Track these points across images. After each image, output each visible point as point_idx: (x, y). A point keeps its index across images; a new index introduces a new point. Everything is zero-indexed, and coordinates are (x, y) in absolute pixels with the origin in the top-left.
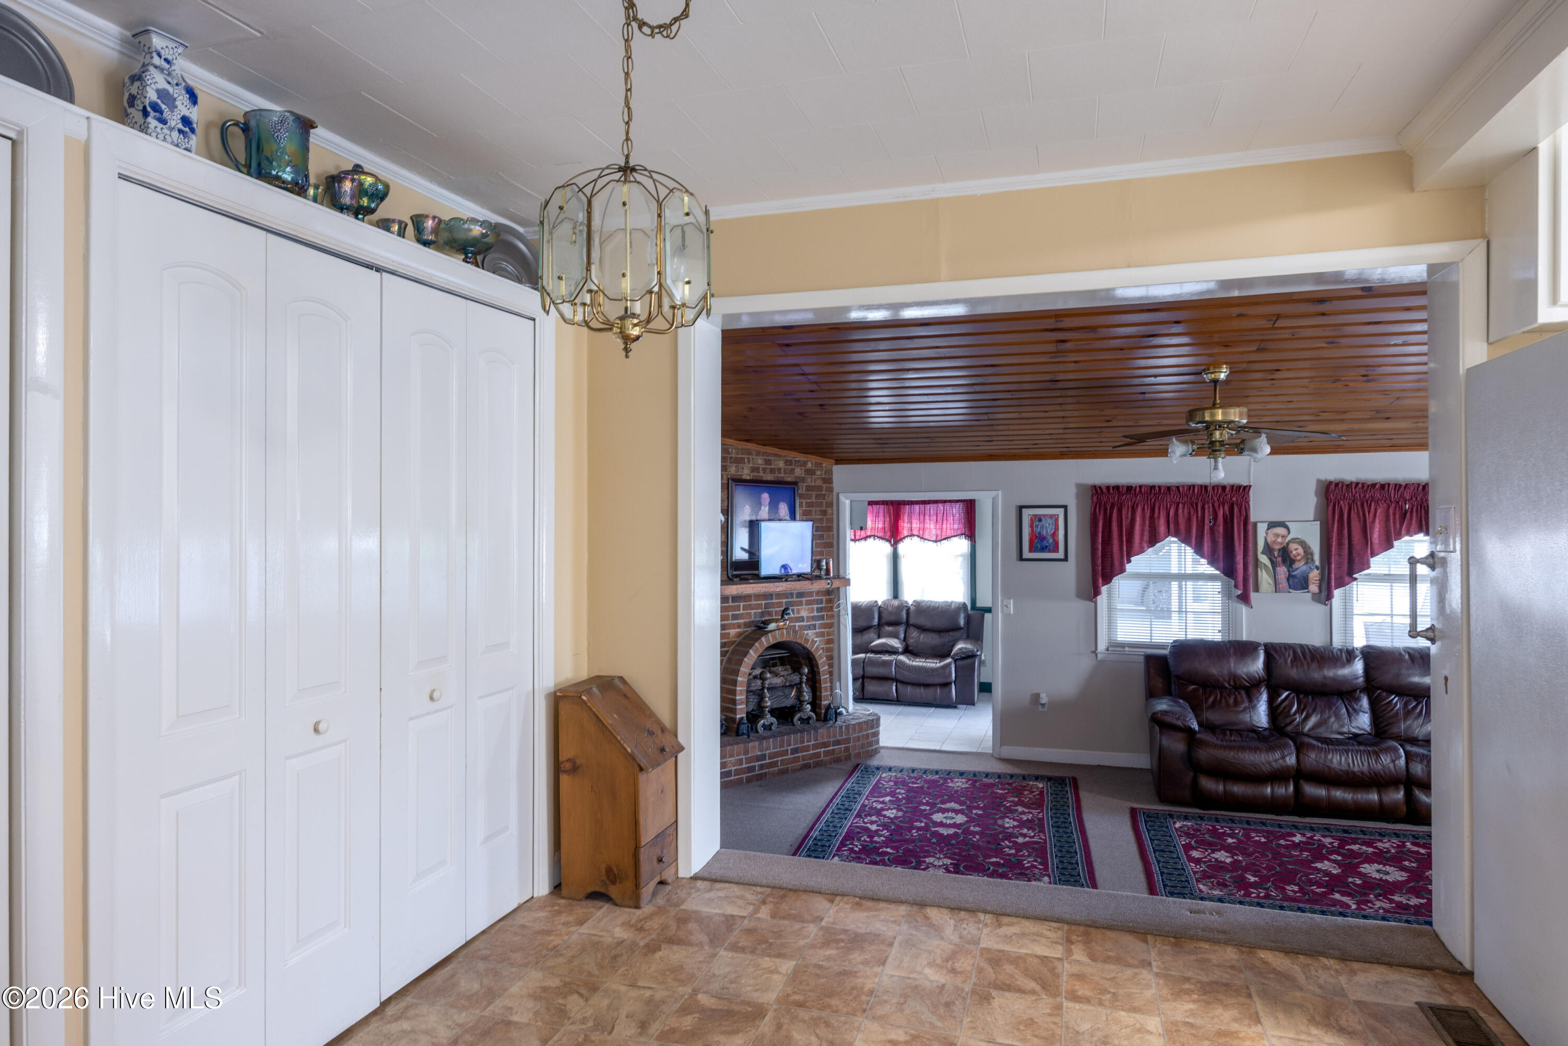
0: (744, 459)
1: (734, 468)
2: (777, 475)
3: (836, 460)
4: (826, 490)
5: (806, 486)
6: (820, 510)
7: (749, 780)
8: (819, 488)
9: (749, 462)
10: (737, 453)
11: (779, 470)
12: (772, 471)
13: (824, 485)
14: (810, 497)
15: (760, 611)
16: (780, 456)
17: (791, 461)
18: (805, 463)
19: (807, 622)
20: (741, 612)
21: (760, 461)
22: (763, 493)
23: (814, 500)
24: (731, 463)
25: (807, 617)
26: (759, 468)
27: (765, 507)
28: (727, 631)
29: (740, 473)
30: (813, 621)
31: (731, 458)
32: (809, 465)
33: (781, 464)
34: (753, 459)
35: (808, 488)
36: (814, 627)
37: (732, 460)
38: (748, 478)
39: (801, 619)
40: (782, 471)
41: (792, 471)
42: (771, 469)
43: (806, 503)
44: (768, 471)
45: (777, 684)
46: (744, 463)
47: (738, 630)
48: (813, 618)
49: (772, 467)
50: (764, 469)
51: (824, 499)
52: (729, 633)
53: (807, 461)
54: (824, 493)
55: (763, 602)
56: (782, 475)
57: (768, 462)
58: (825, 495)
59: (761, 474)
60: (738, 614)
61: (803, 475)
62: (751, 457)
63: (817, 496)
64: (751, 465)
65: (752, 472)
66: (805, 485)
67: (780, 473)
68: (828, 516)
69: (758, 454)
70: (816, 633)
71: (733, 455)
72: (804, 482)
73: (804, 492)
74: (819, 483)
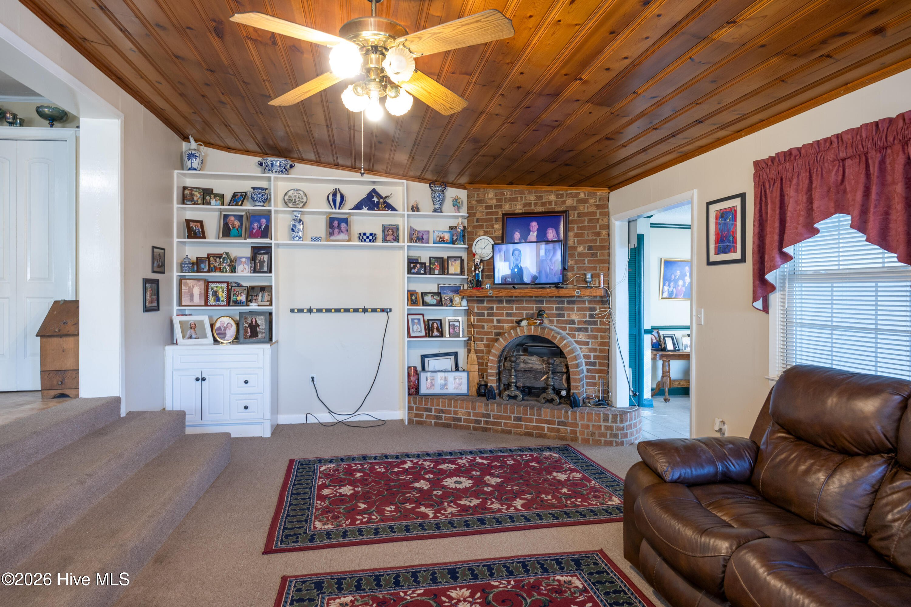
0: (517, 198)
1: (508, 206)
2: (548, 206)
3: (609, 188)
4: (600, 215)
5: (578, 213)
6: (593, 232)
7: (475, 429)
8: (594, 213)
9: (522, 199)
10: (511, 194)
11: (550, 203)
12: (543, 204)
13: (598, 211)
14: (583, 222)
15: (532, 312)
16: (552, 192)
17: (563, 194)
18: (577, 195)
19: (578, 325)
20: (514, 311)
21: (532, 198)
22: (532, 221)
23: (586, 224)
24: (505, 202)
25: (578, 321)
26: (531, 203)
27: (533, 232)
28: (502, 324)
29: (513, 209)
30: (586, 325)
31: (505, 198)
32: (582, 195)
33: (552, 198)
34: (525, 197)
35: (579, 215)
36: (586, 330)
37: (507, 200)
38: (520, 212)
39: (573, 322)
40: (553, 203)
41: (564, 202)
42: (542, 203)
43: (578, 227)
44: (539, 205)
45: (537, 369)
46: (517, 201)
47: (511, 325)
48: (586, 322)
49: (544, 201)
50: (536, 204)
51: (598, 222)
52: (503, 326)
53: (579, 193)
54: (598, 217)
55: (535, 306)
56: (553, 206)
57: (540, 198)
58: (599, 219)
59: (533, 208)
60: (511, 313)
61: (575, 205)
62: (524, 196)
63: (590, 221)
64: (523, 202)
65: (524, 207)
66: (576, 212)
67: (551, 205)
68: (602, 237)
69: (530, 193)
70: (588, 335)
71: (508, 196)
72: (576, 210)
73: (576, 218)
74: (592, 209)
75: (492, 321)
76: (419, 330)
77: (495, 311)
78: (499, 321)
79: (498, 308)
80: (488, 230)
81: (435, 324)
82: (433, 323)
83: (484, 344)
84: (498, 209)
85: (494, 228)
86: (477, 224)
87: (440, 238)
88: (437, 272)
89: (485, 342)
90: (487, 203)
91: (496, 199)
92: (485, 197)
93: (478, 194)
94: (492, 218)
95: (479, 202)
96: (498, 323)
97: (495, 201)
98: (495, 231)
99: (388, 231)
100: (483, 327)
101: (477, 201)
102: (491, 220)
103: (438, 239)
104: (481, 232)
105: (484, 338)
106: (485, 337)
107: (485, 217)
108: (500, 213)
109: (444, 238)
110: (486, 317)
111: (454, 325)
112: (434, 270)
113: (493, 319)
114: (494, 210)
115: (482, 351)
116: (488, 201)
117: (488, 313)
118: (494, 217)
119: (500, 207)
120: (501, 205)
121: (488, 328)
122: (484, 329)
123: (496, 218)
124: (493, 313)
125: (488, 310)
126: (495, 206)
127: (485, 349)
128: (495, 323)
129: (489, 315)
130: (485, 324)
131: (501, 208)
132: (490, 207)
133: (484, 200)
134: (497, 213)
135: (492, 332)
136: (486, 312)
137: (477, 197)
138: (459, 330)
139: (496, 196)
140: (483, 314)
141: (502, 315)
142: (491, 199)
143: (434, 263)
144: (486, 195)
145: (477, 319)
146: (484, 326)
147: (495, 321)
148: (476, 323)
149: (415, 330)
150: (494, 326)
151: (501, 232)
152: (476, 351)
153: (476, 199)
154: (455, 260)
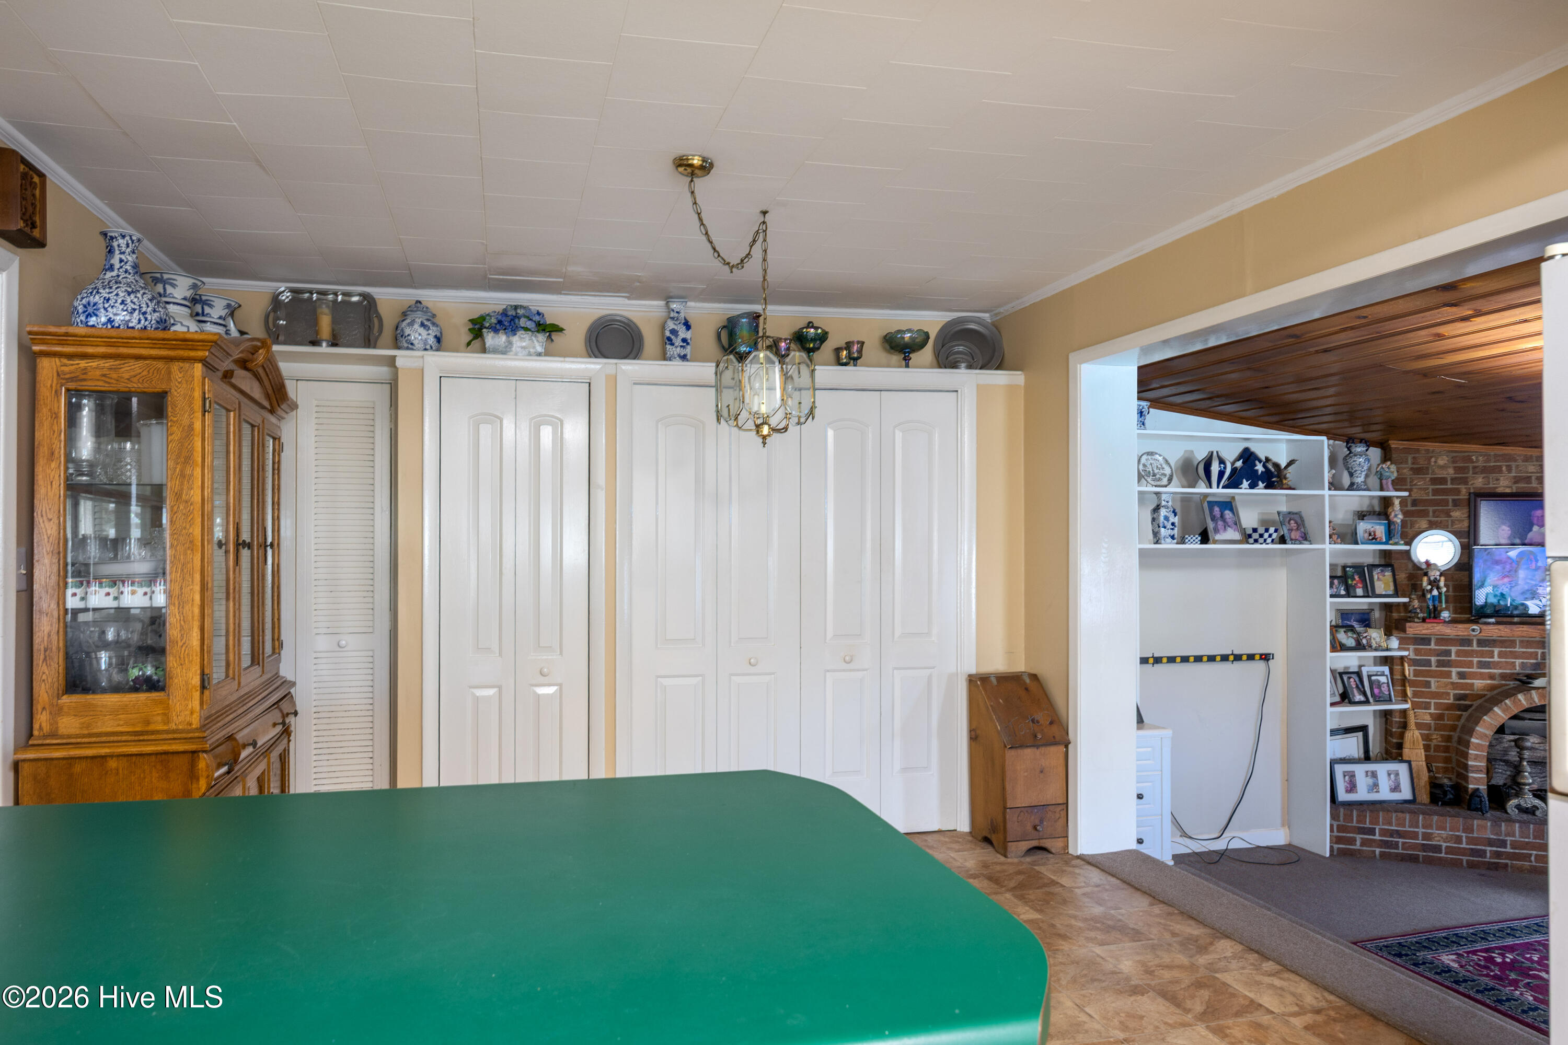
0: (1500, 467)
1: (1480, 480)
7: (1472, 865)
9: (1510, 470)
10: (1488, 461)
20: (1497, 659)
24: (1474, 473)
29: (1492, 486)
31: (1475, 468)
34: (1517, 467)
37: (1478, 470)
38: (1506, 491)
46: (1500, 472)
52: (1472, 684)
60: (1489, 662)
62: (1513, 464)
64: (1513, 474)
65: (1515, 483)
71: (1480, 464)
75: (1448, 675)
77: (1453, 657)
78: (1462, 675)
79: (1458, 653)
80: (1439, 519)
81: (1353, 679)
82: (1350, 678)
83: (1430, 713)
84: (1459, 484)
85: (1450, 516)
86: (1414, 508)
87: (1370, 535)
88: (1360, 591)
89: (1432, 711)
90: (1433, 473)
91: (1455, 468)
92: (1429, 463)
93: (1414, 458)
94: (1447, 501)
95: (1418, 471)
96: (1460, 678)
97: (1451, 471)
98: (1453, 522)
99: (1289, 523)
100: (1428, 684)
101: (1412, 469)
102: (1446, 502)
103: (1366, 535)
104: (1424, 523)
105: (1430, 703)
106: (1433, 701)
107: (1431, 497)
108: (1464, 491)
109: (1375, 535)
110: (1434, 668)
111: (1379, 681)
112: (1355, 587)
113: (1451, 672)
114: (1449, 486)
115: (1428, 726)
116: (1437, 471)
117: (1438, 661)
118: (1450, 498)
119: (1465, 481)
120: (1467, 478)
121: (1438, 687)
122: (1430, 687)
123: (1454, 500)
124: (1449, 661)
125: (1438, 655)
126: (1452, 479)
127: (1432, 722)
128: (1455, 678)
129: (1440, 664)
130: (1432, 680)
131: (1466, 483)
132: (1443, 481)
133: (1427, 468)
134: (1458, 492)
135: (1448, 694)
136: (1433, 659)
137: (1413, 464)
138: (1389, 690)
139: (1454, 462)
140: (1428, 663)
141: (1470, 664)
142: (1443, 467)
143: (1353, 576)
144: (1433, 460)
145: (1415, 670)
146: (1429, 682)
147: (1454, 675)
148: (1412, 678)
150: (1452, 683)
151: (1466, 524)
152: (1419, 726)
153: (1410, 465)
154: (1382, 571)
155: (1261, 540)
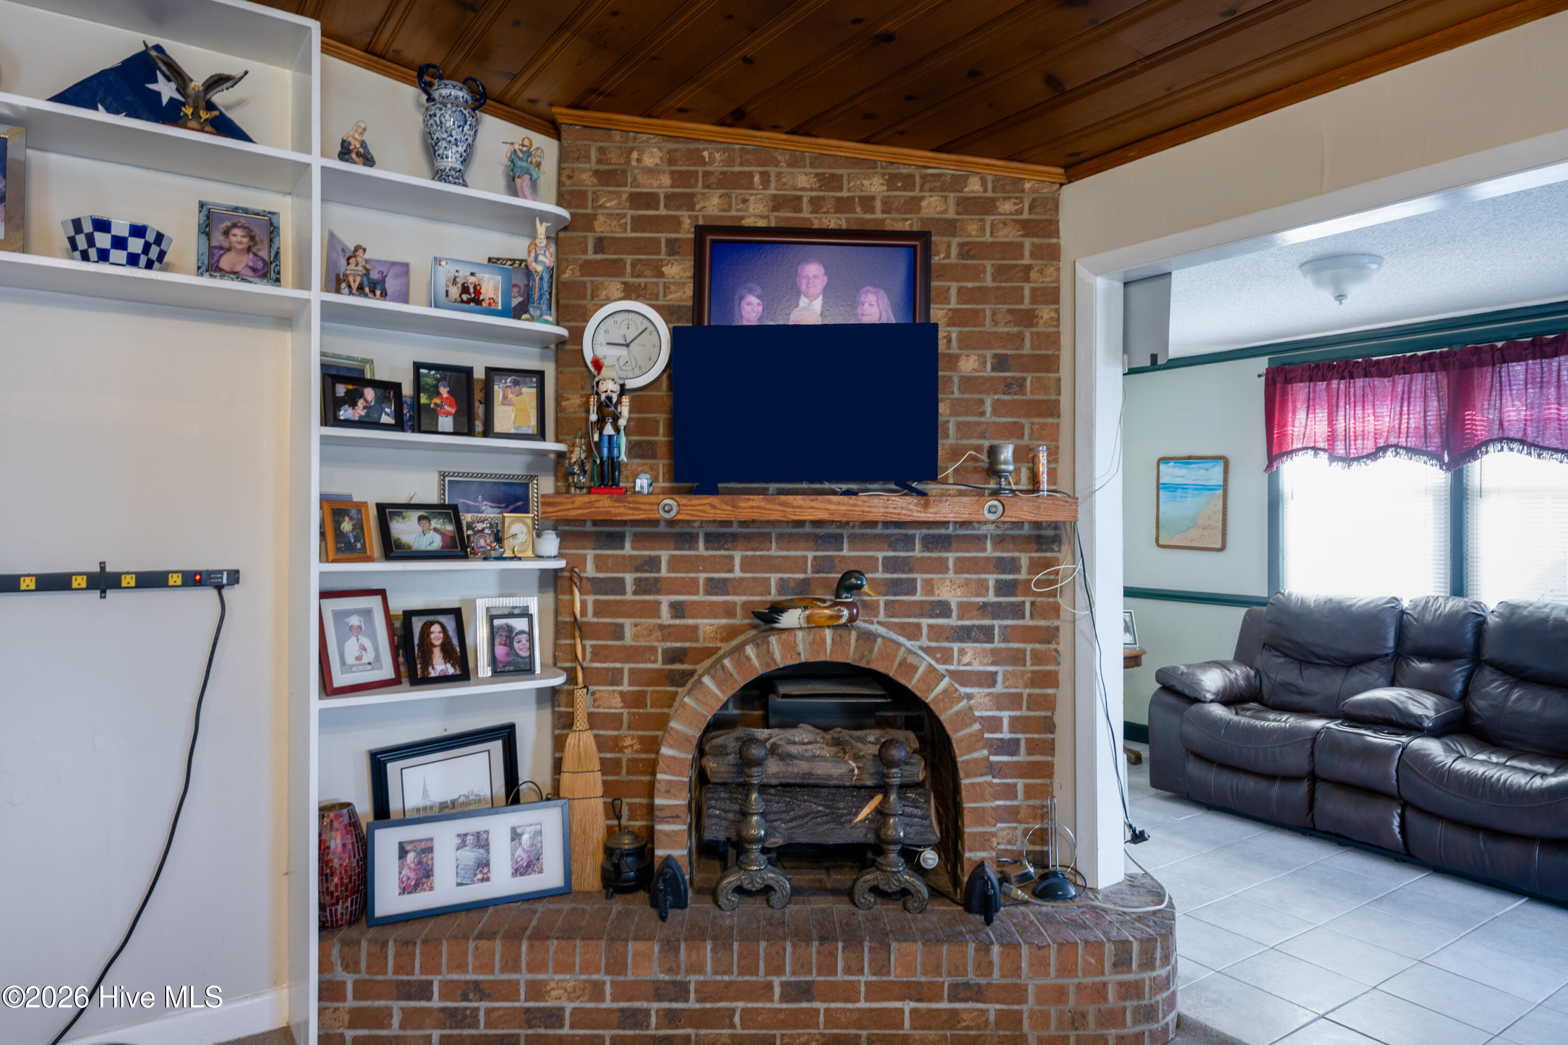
0: (750, 175)
1: (715, 200)
2: (859, 213)
3: (1066, 167)
4: (1032, 255)
5: (961, 245)
6: (1010, 311)
8: (1014, 249)
9: (766, 182)
10: (729, 162)
11: (867, 202)
12: (843, 205)
13: (1028, 243)
14: (977, 273)
15: (801, 576)
16: (873, 164)
17: (911, 176)
18: (958, 183)
19: (960, 617)
20: (737, 573)
21: (803, 180)
22: (806, 260)
23: (989, 282)
24: (705, 186)
25: (960, 605)
26: (800, 198)
27: (812, 298)
28: (690, 621)
29: (733, 213)
30: (984, 616)
31: (707, 174)
32: (974, 186)
33: (875, 186)
34: (779, 175)
35: (967, 251)
36: (987, 634)
37: (712, 179)
38: (762, 223)
39: (943, 609)
40: (878, 204)
41: (914, 204)
42: (839, 200)
43: (960, 290)
44: (829, 205)
45: (830, 777)
46: (750, 186)
47: (724, 621)
48: (984, 609)
49: (845, 194)
50: (816, 204)
51: (1027, 280)
52: (695, 628)
53: (966, 178)
54: (1026, 261)
55: (810, 555)
56: (879, 215)
57: (830, 182)
58: (1028, 268)
59: (806, 213)
60: (725, 580)
61: (951, 215)
62: (773, 170)
63: (1000, 272)
64: (772, 191)
65: (775, 208)
66: (955, 241)
67: (872, 210)
68: (1040, 329)
69: (796, 162)
70: (994, 652)
71: (716, 168)
72: (954, 234)
73: (953, 259)
74: (1009, 234)
75: (655, 610)
76: (369, 657)
77: (664, 572)
78: (678, 610)
79: (674, 564)
80: (642, 280)
81: (436, 628)
82: (427, 627)
83: (621, 693)
84: (678, 208)
85: (662, 275)
86: (599, 257)
87: (465, 289)
88: (446, 423)
89: (625, 687)
90: (635, 183)
91: (673, 173)
92: (628, 162)
93: (601, 150)
94: (657, 241)
95: (608, 177)
96: (674, 616)
97: (666, 180)
98: (666, 287)
99: (226, 233)
100: (618, 632)
101: (596, 173)
102: (651, 246)
103: (455, 291)
104: (614, 286)
105: (621, 671)
106: (627, 667)
107: (630, 234)
108: (687, 223)
109: (478, 292)
110: (629, 597)
111: (510, 629)
112: (434, 414)
113: (659, 603)
114: (662, 212)
115: (614, 721)
116: (641, 179)
117: (637, 581)
118: (663, 236)
119: (688, 202)
120: (692, 195)
121: (636, 637)
122: (621, 637)
123: (669, 242)
124: (657, 580)
125: (637, 570)
126: (668, 197)
127: (625, 712)
128: (665, 616)
129: (642, 587)
130: (627, 623)
131: (691, 207)
132: (649, 200)
133: (624, 172)
134: (675, 223)
135: (653, 650)
136: (629, 578)
137: (599, 161)
138: (531, 648)
139: (671, 161)
140: (618, 586)
141: (693, 585)
142: (652, 172)
143: (436, 387)
144: (635, 155)
145: (596, 602)
146: (621, 626)
147: (665, 610)
148: (590, 618)
149: (350, 660)
150: (661, 627)
151: (689, 291)
152: (594, 721)
153: (594, 165)
154: (516, 383)
155: (118, 255)
